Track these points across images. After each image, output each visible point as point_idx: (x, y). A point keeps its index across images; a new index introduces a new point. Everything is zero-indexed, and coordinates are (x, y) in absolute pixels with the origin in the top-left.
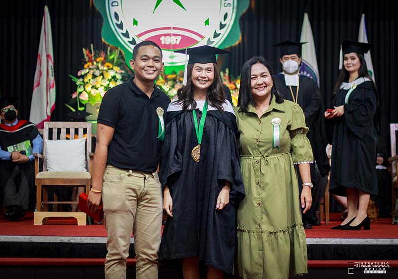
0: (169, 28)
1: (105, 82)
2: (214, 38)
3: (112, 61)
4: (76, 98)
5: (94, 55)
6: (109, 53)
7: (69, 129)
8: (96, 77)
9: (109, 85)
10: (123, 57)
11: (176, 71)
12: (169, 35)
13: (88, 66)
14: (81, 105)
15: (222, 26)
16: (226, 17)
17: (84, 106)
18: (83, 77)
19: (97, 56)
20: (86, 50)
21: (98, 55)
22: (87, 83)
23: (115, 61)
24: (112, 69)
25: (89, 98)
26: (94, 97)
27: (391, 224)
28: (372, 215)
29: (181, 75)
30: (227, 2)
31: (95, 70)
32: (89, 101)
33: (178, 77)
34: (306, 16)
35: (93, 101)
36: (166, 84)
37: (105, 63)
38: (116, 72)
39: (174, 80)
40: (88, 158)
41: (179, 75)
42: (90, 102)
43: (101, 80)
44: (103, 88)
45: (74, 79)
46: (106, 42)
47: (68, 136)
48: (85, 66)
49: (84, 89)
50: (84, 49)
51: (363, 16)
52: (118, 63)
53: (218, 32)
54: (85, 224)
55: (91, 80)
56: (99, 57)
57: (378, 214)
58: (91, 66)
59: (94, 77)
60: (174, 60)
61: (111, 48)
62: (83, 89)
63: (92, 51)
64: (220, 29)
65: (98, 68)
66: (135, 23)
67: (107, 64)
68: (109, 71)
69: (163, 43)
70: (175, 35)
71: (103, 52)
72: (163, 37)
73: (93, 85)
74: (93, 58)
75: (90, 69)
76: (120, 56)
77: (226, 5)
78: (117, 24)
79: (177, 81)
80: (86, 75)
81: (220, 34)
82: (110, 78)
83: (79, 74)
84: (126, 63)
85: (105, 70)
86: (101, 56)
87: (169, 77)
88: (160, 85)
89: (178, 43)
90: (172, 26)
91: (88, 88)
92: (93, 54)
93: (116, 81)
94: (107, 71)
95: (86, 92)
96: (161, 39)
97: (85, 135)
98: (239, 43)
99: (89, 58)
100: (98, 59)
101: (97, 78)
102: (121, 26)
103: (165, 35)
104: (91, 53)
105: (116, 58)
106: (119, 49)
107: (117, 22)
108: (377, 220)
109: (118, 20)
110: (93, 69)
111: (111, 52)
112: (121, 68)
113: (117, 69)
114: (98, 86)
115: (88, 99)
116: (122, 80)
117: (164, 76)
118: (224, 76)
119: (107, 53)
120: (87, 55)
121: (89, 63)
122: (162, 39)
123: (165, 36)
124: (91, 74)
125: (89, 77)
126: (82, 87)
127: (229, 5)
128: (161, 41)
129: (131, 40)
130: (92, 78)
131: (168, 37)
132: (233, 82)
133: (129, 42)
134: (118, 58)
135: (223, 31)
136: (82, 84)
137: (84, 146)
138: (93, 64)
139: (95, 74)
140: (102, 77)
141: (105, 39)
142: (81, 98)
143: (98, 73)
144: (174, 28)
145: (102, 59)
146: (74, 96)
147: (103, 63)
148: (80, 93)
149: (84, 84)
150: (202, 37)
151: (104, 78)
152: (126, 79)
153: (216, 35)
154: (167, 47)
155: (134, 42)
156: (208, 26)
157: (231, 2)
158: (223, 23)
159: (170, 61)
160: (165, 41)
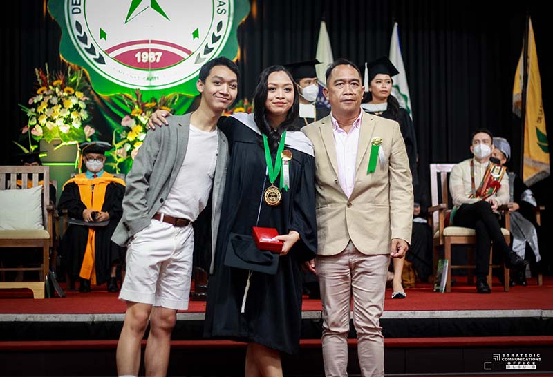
0: (147, 42)
1: (64, 112)
2: (205, 54)
3: (73, 85)
4: (27, 133)
5: (50, 77)
6: (69, 75)
7: (21, 174)
8: (53, 106)
9: (70, 116)
10: (87, 80)
11: (156, 97)
12: (147, 50)
13: (42, 92)
14: (34, 143)
15: (215, 39)
16: (220, 26)
17: (38, 143)
18: (36, 106)
19: (54, 79)
20: (39, 70)
21: (55, 77)
22: (41, 113)
23: (78, 84)
24: (74, 95)
25: (43, 133)
26: (51, 131)
27: (432, 291)
28: (408, 280)
29: (162, 103)
30: (221, 8)
31: (51, 96)
32: (43, 137)
33: (159, 106)
34: (323, 25)
35: (50, 136)
36: (143, 114)
37: (65, 87)
38: (78, 99)
39: (154, 108)
40: (46, 212)
41: (160, 103)
42: (46, 138)
43: (59, 109)
44: (62, 120)
45: (24, 109)
46: (65, 60)
47: (19, 184)
48: (38, 92)
49: (38, 121)
50: (36, 70)
51: (396, 24)
52: (82, 87)
53: (210, 46)
54: (43, 297)
55: (47, 110)
56: (57, 80)
57: (416, 278)
58: (45, 92)
59: (50, 105)
60: (153, 83)
61: (71, 68)
62: (35, 122)
63: (48, 73)
64: (213, 43)
65: (55, 94)
66: (103, 35)
67: (67, 88)
68: (70, 97)
69: (139, 60)
70: (155, 50)
71: (61, 73)
72: (139, 53)
73: (49, 116)
74: (48, 82)
75: (45, 95)
76: (84, 78)
77: (220, 11)
78: (78, 36)
80: (39, 103)
81: (213, 49)
82: (71, 107)
83: (30, 102)
84: (91, 88)
85: (65, 97)
86: (60, 79)
87: (148, 105)
88: (136, 115)
89: (158, 61)
90: (150, 39)
91: (43, 121)
92: (48, 76)
93: (79, 111)
94: (67, 98)
95: (40, 125)
96: (136, 56)
97: (41, 182)
98: (237, 60)
99: (43, 80)
100: (55, 83)
101: (54, 108)
102: (84, 39)
103: (142, 51)
104: (46, 75)
105: (78, 80)
106: (83, 69)
107: (79, 34)
108: (415, 287)
109: (81, 32)
110: (49, 95)
111: (72, 73)
112: (84, 94)
113: (80, 95)
114: (55, 117)
115: (42, 135)
116: (86, 109)
117: (140, 104)
119: (67, 75)
120: (40, 77)
121: (45, 88)
122: (138, 55)
124: (47, 101)
125: (44, 106)
126: (35, 118)
127: (224, 12)
128: (137, 58)
129: (97, 57)
130: (47, 108)
131: (145, 53)
133: (95, 59)
134: (81, 81)
135: (216, 45)
136: (35, 114)
137: (41, 197)
138: (48, 89)
139: (51, 102)
140: (60, 106)
141: (63, 56)
142: (33, 132)
143: (55, 100)
144: (153, 42)
145: (60, 82)
146: (24, 131)
147: (62, 88)
148: (33, 127)
149: (38, 115)
150: (189, 53)
151: (63, 107)
152: (92, 108)
153: (208, 50)
154: (144, 66)
155: (101, 60)
156: (196, 38)
157: (226, 7)
158: (217, 35)
159: (148, 83)
160: (141, 59)
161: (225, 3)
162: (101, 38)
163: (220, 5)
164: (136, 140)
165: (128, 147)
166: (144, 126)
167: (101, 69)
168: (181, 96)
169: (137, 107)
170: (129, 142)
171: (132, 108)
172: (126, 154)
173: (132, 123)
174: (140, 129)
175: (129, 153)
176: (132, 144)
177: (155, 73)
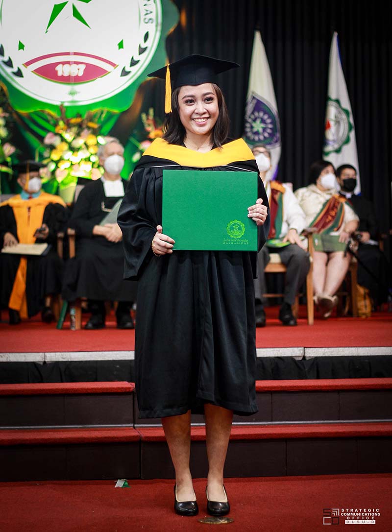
0: (68, 54)
2: (131, 66)
10: (5, 95)
11: (82, 112)
12: (68, 63)
15: (142, 51)
16: (146, 37)
29: (89, 118)
30: (148, 17)
33: (86, 122)
36: (68, 131)
39: (80, 126)
41: (87, 119)
51: (336, 35)
52: (1, 102)
53: (136, 59)
60: (76, 98)
64: (140, 54)
66: (21, 46)
69: (60, 74)
70: (77, 63)
72: (60, 66)
77: (146, 21)
79: (84, 126)
81: (138, 61)
84: (9, 104)
87: (73, 121)
88: (61, 132)
89: (81, 74)
96: (57, 68)
102: (0, 51)
103: (64, 63)
106: (1, 84)
112: (3, 109)
116: (5, 126)
117: (65, 121)
118: (148, 119)
122: (59, 68)
123: (63, 65)
127: (151, 21)
128: (57, 72)
129: (15, 70)
131: (66, 66)
132: (160, 128)
133: (13, 73)
135: (142, 57)
144: (75, 54)
150: (114, 65)
152: (11, 125)
153: (134, 63)
154: (66, 80)
155: (19, 74)
156: (121, 49)
157: (153, 16)
158: (143, 46)
159: (70, 98)
160: (63, 72)
161: (151, 12)
162: (19, 50)
163: (147, 14)
164: (61, 159)
165: (52, 166)
166: (70, 144)
167: (19, 84)
168: (108, 112)
169: (61, 123)
170: (52, 161)
171: (56, 125)
172: (49, 174)
173: (56, 141)
174: (65, 147)
175: (53, 173)
176: (57, 162)
177: (78, 87)
